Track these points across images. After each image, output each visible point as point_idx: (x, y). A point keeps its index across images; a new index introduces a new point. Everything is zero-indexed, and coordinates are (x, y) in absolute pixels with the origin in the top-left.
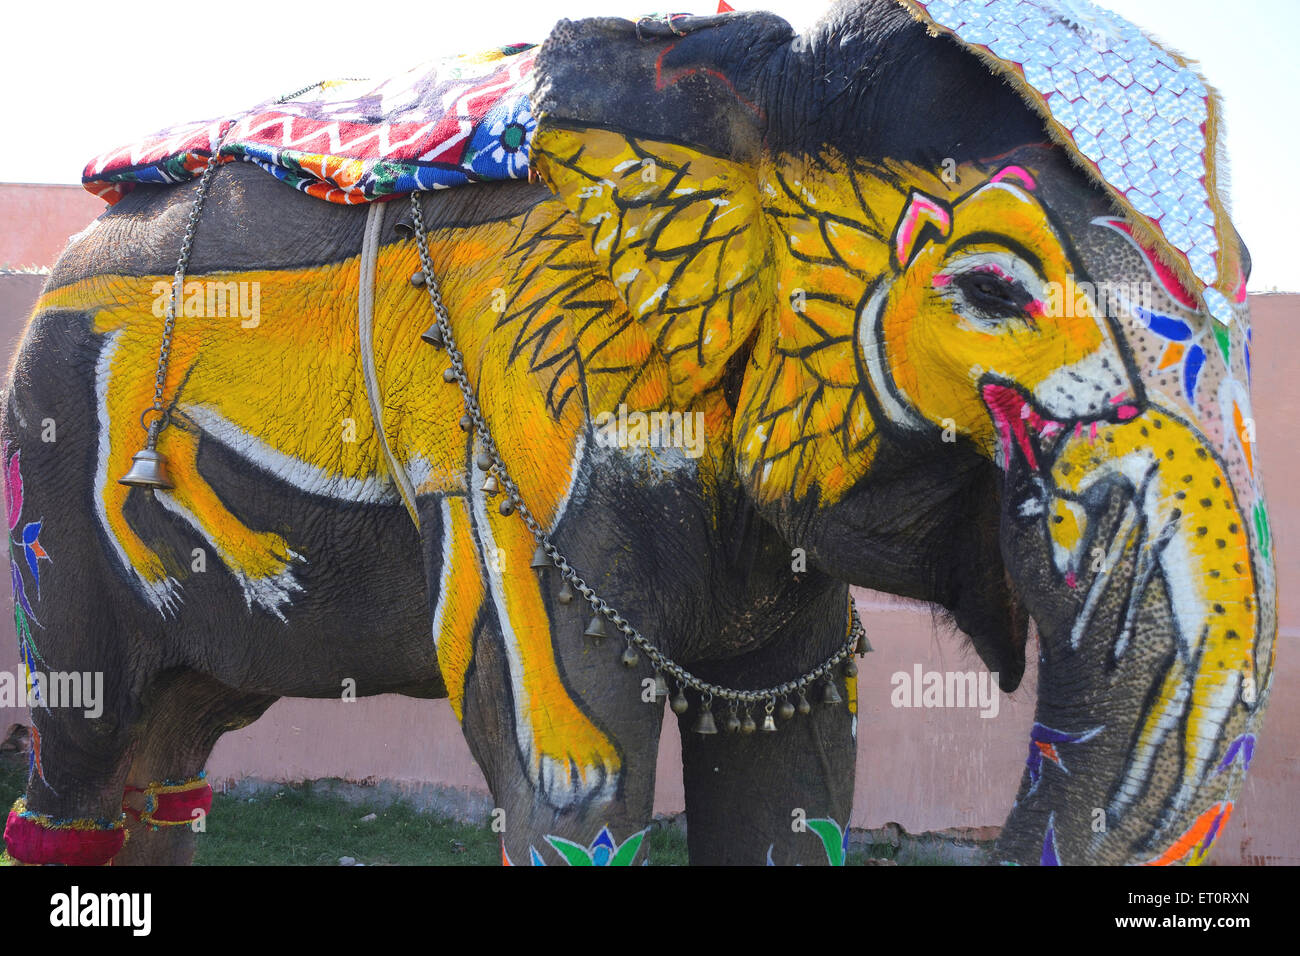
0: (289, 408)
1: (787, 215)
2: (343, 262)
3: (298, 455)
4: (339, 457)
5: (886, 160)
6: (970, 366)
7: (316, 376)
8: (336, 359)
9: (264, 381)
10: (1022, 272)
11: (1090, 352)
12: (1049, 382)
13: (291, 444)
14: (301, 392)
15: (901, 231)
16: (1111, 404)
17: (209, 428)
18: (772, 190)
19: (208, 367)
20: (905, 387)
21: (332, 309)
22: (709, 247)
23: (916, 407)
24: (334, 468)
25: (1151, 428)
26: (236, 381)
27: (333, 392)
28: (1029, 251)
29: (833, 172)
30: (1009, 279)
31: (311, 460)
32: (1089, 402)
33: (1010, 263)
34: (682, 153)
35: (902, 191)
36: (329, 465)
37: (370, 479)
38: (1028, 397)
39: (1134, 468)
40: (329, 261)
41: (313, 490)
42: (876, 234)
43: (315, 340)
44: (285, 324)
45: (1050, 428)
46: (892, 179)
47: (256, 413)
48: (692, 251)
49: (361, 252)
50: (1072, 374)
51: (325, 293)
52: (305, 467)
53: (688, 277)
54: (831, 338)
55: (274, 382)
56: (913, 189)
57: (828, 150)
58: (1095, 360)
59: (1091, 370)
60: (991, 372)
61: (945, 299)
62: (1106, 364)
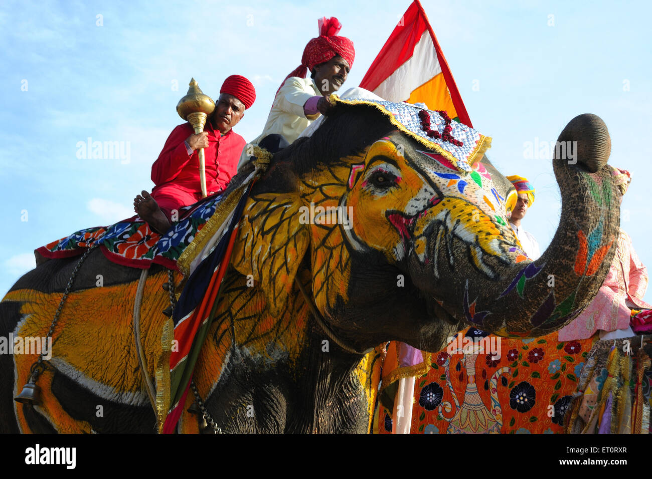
0: (100, 357)
1: (309, 194)
2: (129, 284)
3: (102, 381)
4: (123, 382)
5: (341, 159)
6: (380, 212)
7: (114, 341)
8: (124, 331)
9: (89, 343)
10: (391, 168)
11: (420, 189)
12: (408, 205)
13: (99, 376)
14: (106, 349)
15: (350, 179)
16: (430, 202)
17: (61, 368)
18: (302, 188)
19: (64, 338)
20: (360, 235)
21: (122, 306)
22: (284, 222)
23: (365, 243)
24: (120, 388)
25: (446, 203)
26: (76, 344)
27: (123, 347)
28: (391, 159)
29: (322, 171)
30: (386, 172)
31: (108, 383)
32: (423, 205)
33: (385, 166)
34: (271, 195)
35: (348, 167)
36: (117, 386)
37: (137, 393)
38: (403, 214)
39: (441, 216)
40: (124, 282)
41: (108, 398)
42: (341, 185)
43: (115, 322)
44: (101, 315)
45: (412, 220)
46: (344, 165)
47: (83, 360)
48: (277, 226)
49: (139, 279)
50: (416, 199)
51: (120, 299)
52: (105, 387)
53: (277, 236)
54: (331, 228)
55: (94, 344)
56: (352, 164)
57: (319, 164)
58: (422, 191)
59: (422, 195)
60: (388, 210)
61: (367, 191)
62: (426, 190)
